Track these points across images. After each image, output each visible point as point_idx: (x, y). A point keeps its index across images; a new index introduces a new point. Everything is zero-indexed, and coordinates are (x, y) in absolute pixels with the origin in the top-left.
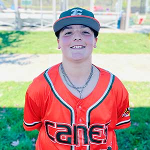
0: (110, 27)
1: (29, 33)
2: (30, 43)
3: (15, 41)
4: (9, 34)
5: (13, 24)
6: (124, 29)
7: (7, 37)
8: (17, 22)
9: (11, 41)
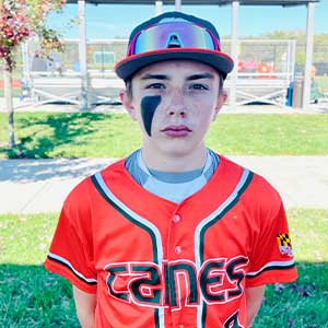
0: (273, 102)
1: (109, 117)
2: (111, 136)
3: (79, 132)
4: (69, 119)
5: (77, 99)
6: (301, 106)
7: (64, 124)
8: (85, 96)
9: (71, 132)
